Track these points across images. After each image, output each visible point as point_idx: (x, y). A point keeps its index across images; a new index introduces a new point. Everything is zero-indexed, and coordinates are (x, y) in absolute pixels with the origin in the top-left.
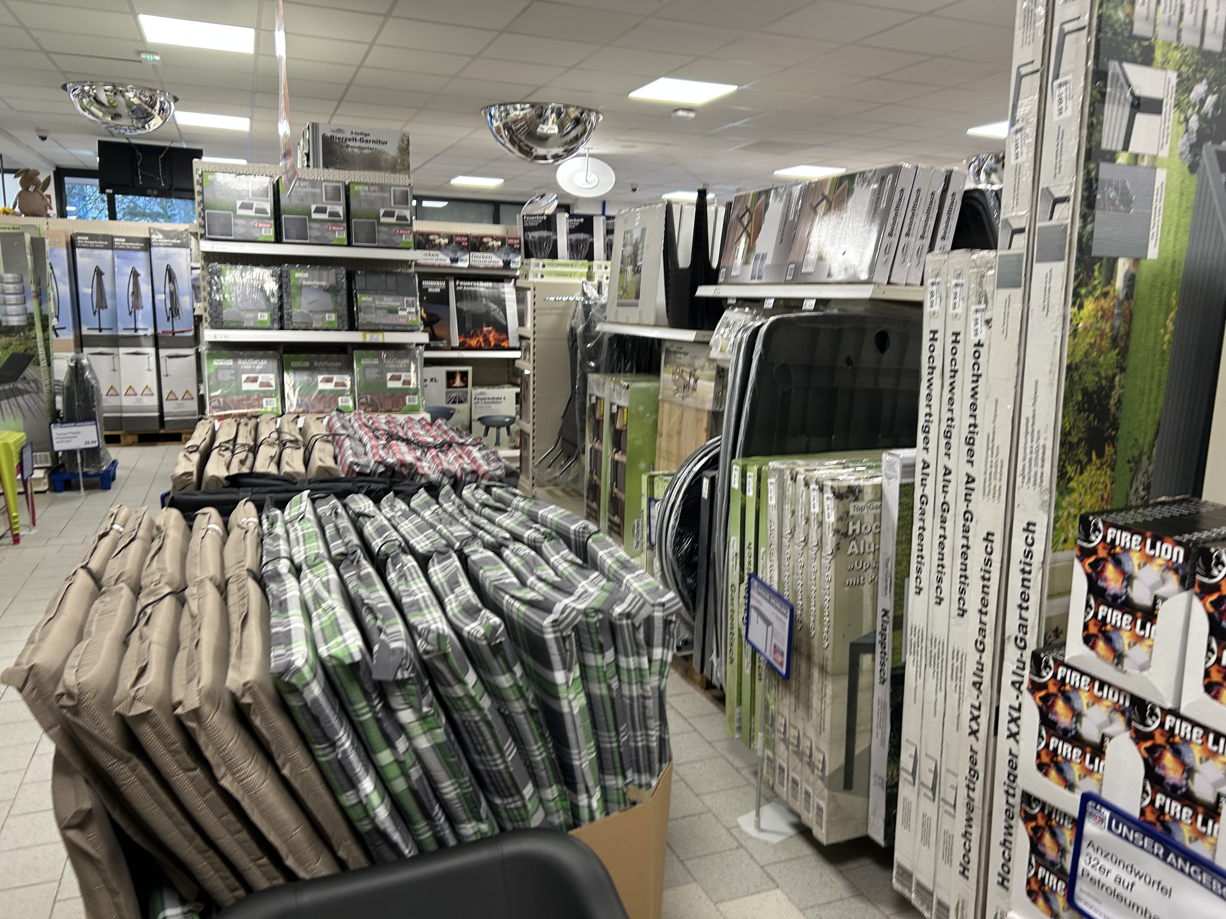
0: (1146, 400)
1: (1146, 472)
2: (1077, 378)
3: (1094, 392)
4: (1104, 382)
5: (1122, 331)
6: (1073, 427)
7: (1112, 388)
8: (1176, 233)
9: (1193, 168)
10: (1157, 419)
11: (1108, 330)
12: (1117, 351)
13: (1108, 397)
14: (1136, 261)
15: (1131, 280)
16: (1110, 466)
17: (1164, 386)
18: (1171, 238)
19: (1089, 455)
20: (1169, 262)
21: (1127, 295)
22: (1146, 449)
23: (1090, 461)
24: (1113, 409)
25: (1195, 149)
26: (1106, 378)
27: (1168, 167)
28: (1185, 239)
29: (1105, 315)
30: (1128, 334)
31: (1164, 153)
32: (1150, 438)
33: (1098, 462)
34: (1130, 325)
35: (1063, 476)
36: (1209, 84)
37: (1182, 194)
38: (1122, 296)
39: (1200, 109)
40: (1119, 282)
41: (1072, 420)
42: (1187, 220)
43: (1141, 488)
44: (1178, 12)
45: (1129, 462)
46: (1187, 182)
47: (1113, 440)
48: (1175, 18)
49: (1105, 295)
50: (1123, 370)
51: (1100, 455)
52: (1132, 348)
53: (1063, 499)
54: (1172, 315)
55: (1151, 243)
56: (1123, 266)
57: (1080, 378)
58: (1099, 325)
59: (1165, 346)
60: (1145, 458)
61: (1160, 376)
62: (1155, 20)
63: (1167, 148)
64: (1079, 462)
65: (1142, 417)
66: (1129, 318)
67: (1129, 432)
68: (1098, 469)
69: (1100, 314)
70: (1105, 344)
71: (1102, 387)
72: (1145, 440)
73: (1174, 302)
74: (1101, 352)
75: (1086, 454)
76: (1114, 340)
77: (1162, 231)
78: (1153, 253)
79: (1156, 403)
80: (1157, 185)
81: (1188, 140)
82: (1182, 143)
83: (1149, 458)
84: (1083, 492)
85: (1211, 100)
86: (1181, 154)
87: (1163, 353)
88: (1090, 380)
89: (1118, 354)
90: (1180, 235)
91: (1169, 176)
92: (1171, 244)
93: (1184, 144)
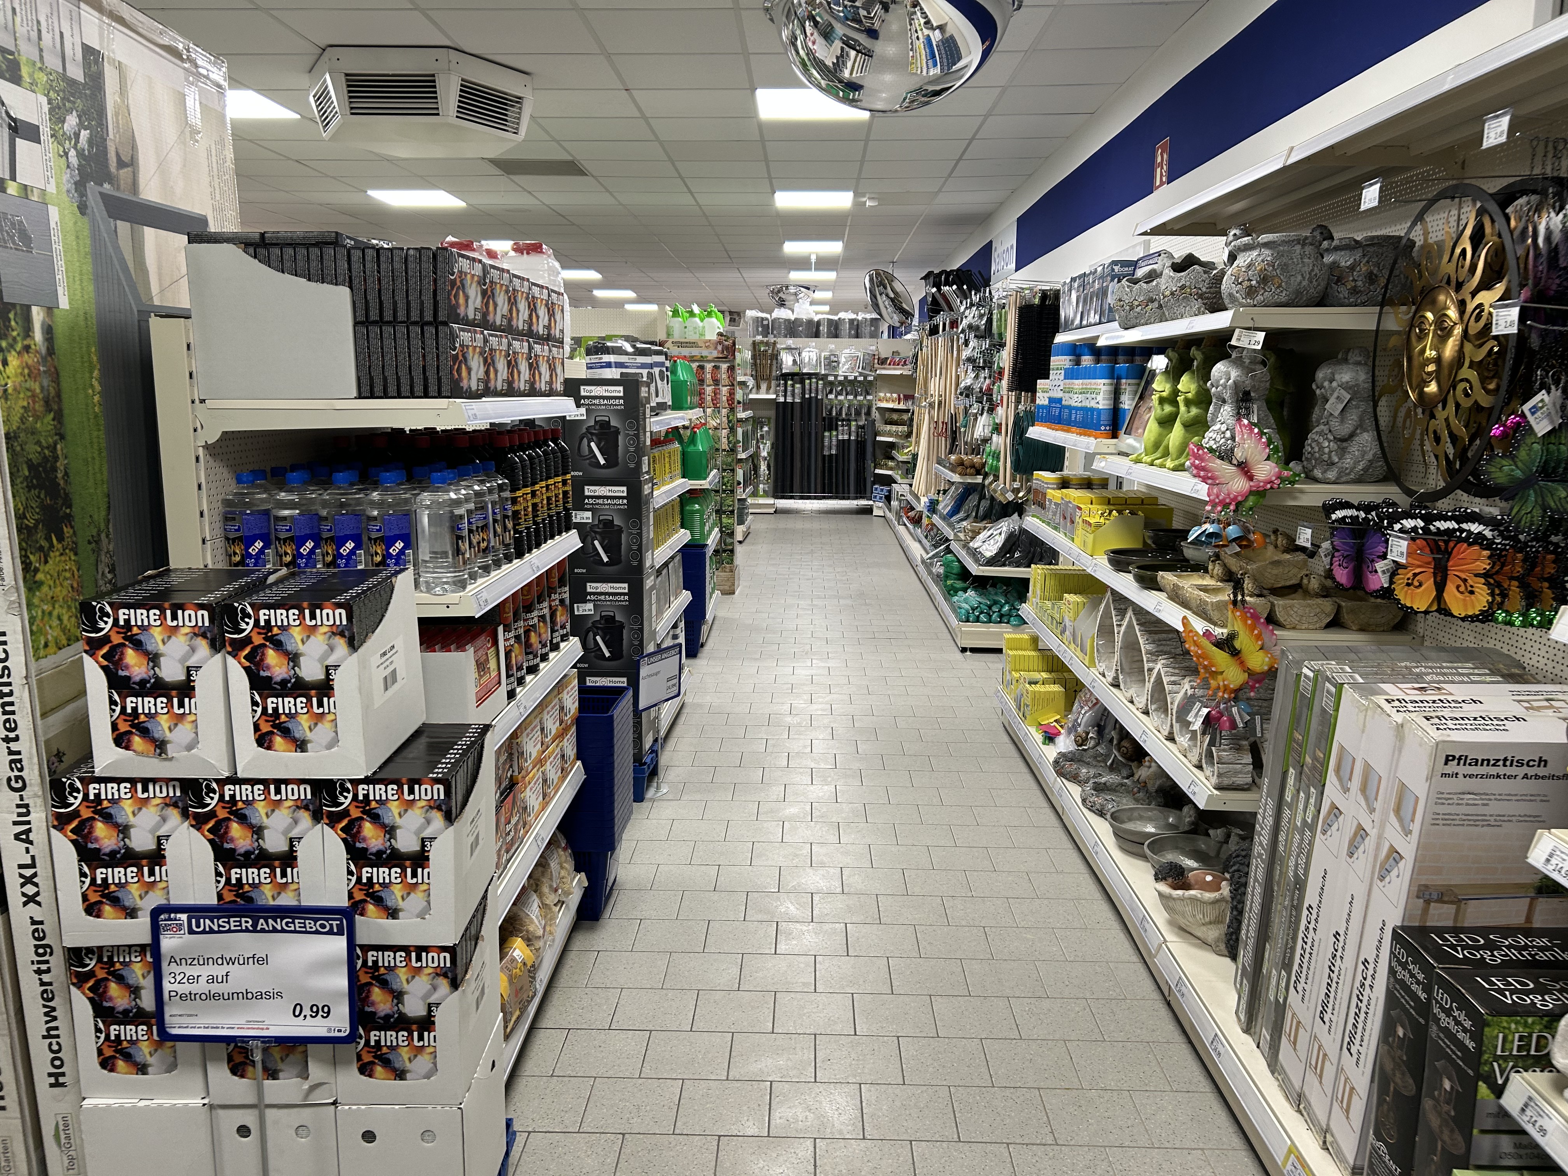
0: (91, 472)
1: (108, 552)
2: (18, 448)
3: (39, 465)
4: (46, 452)
5: (52, 392)
6: (26, 508)
7: (56, 458)
8: (81, 280)
9: (83, 208)
10: (106, 490)
11: (38, 391)
12: (52, 415)
13: (55, 469)
14: (50, 310)
15: (49, 331)
16: (71, 550)
17: (104, 454)
18: (77, 286)
19: (48, 539)
20: (81, 313)
21: (48, 349)
22: (103, 526)
23: (52, 546)
24: (62, 482)
25: (80, 186)
26: (47, 448)
27: (59, 205)
28: (91, 288)
29: (31, 373)
30: (59, 395)
31: (52, 189)
32: (103, 513)
33: (60, 546)
34: (58, 384)
35: (27, 568)
36: (79, 117)
37: (77, 237)
38: (44, 351)
39: (76, 144)
40: (38, 335)
41: (23, 498)
42: (88, 268)
43: (107, 570)
44: (35, 28)
45: (90, 543)
46: (79, 224)
47: (69, 518)
48: (34, 35)
49: (27, 348)
50: (62, 437)
51: (60, 539)
52: (66, 412)
53: (34, 595)
54: (96, 373)
55: (60, 291)
56: (38, 315)
57: (22, 449)
58: (28, 385)
59: (96, 409)
60: (103, 536)
61: (99, 443)
62: (15, 33)
63: (52, 181)
64: (41, 549)
65: (92, 491)
66: (55, 376)
67: (83, 509)
68: (61, 554)
69: (26, 371)
70: (39, 407)
71: (45, 457)
72: (100, 516)
73: (95, 358)
74: (37, 418)
75: (46, 539)
76: (47, 402)
77: (67, 277)
78: (64, 303)
79: (102, 474)
80: (53, 225)
81: (72, 176)
82: (67, 179)
83: (107, 536)
84: (52, 583)
85: (84, 134)
86: (68, 191)
87: (96, 416)
88: (32, 450)
89: (53, 420)
90: (85, 284)
91: (61, 214)
92: (78, 292)
93: (68, 181)
